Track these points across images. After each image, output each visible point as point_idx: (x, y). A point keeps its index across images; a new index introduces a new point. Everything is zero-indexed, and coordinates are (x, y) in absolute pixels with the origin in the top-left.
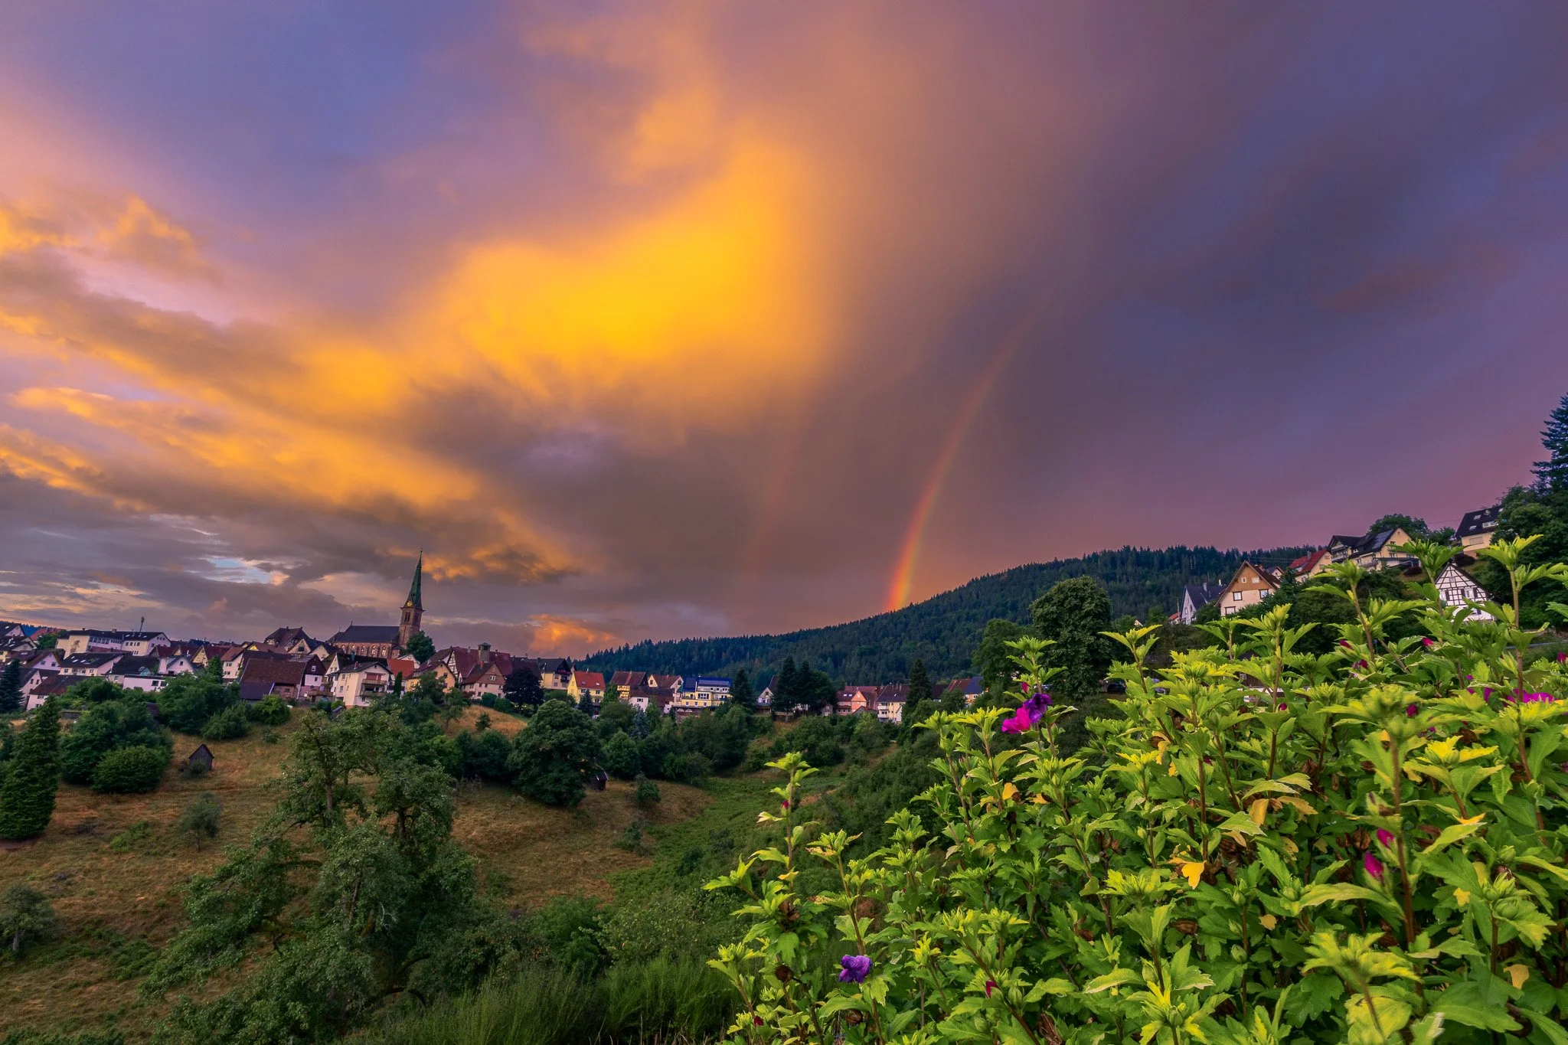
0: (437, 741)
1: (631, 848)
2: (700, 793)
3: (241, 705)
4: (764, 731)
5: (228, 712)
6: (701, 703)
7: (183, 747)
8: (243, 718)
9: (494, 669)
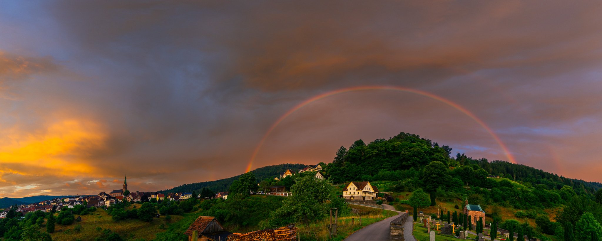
0: (122, 212)
1: (162, 228)
2: (181, 216)
3: (87, 209)
4: (198, 203)
5: (84, 210)
6: (186, 198)
7: (76, 216)
8: (87, 211)
9: (139, 196)
